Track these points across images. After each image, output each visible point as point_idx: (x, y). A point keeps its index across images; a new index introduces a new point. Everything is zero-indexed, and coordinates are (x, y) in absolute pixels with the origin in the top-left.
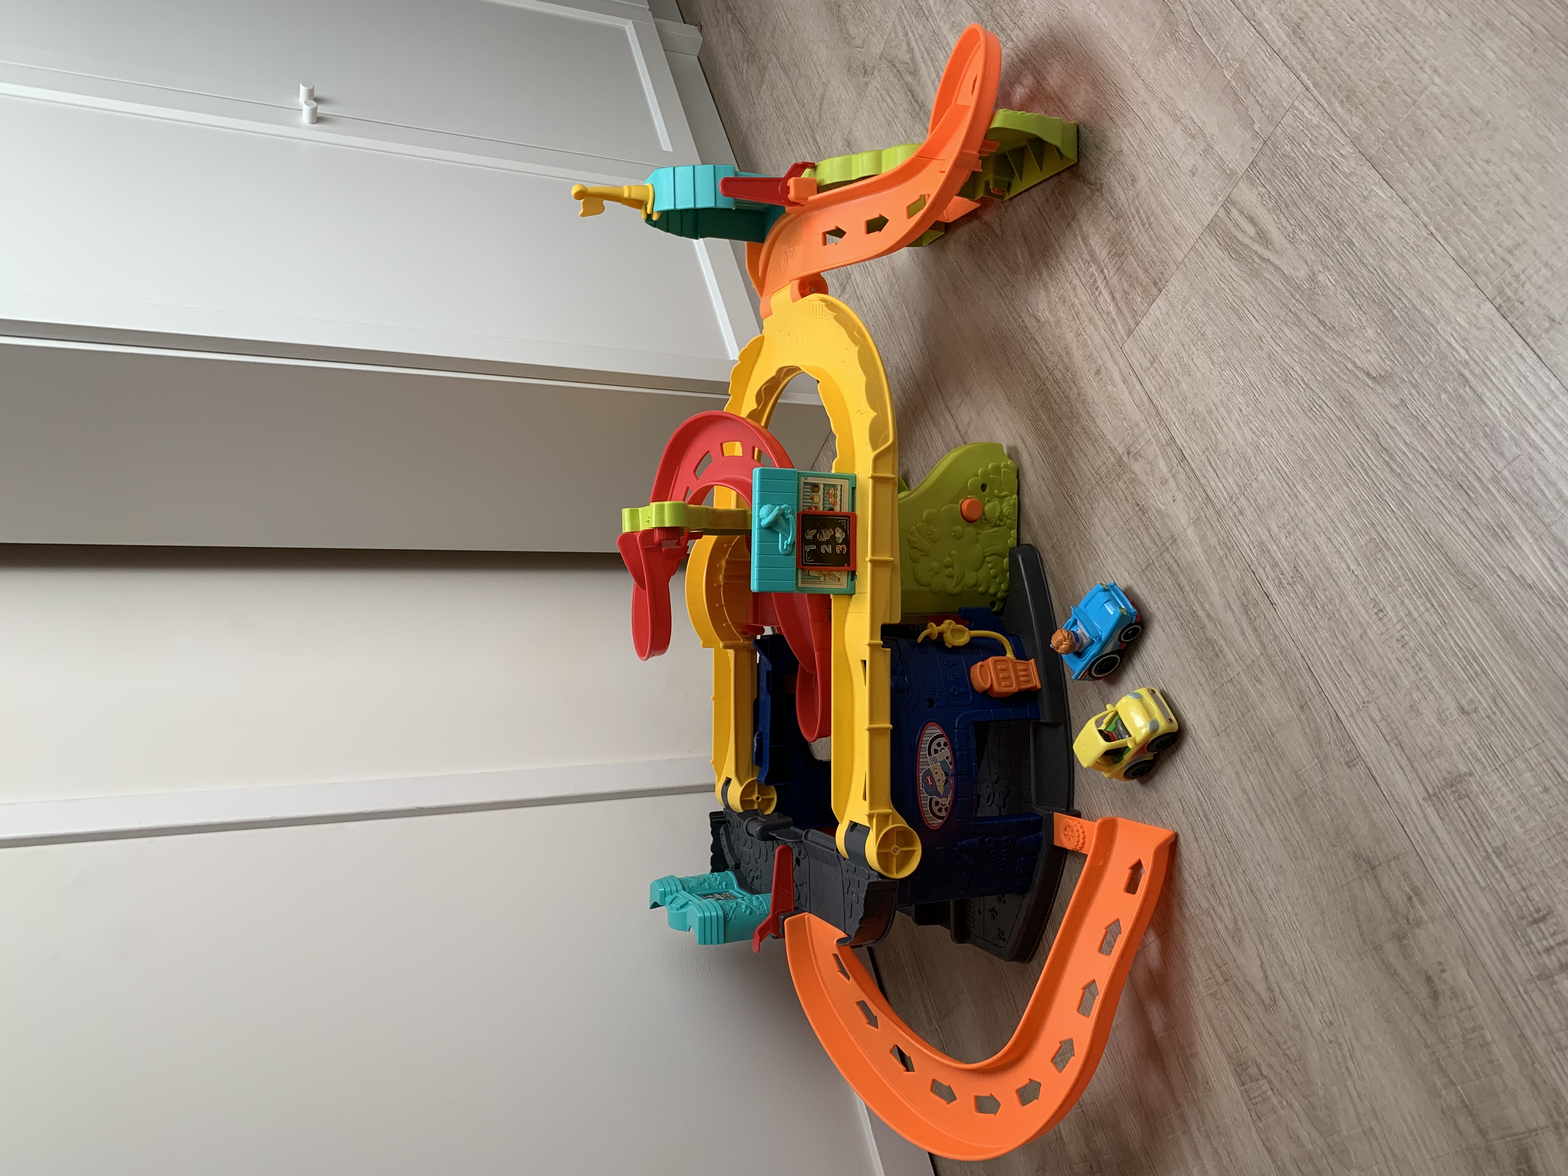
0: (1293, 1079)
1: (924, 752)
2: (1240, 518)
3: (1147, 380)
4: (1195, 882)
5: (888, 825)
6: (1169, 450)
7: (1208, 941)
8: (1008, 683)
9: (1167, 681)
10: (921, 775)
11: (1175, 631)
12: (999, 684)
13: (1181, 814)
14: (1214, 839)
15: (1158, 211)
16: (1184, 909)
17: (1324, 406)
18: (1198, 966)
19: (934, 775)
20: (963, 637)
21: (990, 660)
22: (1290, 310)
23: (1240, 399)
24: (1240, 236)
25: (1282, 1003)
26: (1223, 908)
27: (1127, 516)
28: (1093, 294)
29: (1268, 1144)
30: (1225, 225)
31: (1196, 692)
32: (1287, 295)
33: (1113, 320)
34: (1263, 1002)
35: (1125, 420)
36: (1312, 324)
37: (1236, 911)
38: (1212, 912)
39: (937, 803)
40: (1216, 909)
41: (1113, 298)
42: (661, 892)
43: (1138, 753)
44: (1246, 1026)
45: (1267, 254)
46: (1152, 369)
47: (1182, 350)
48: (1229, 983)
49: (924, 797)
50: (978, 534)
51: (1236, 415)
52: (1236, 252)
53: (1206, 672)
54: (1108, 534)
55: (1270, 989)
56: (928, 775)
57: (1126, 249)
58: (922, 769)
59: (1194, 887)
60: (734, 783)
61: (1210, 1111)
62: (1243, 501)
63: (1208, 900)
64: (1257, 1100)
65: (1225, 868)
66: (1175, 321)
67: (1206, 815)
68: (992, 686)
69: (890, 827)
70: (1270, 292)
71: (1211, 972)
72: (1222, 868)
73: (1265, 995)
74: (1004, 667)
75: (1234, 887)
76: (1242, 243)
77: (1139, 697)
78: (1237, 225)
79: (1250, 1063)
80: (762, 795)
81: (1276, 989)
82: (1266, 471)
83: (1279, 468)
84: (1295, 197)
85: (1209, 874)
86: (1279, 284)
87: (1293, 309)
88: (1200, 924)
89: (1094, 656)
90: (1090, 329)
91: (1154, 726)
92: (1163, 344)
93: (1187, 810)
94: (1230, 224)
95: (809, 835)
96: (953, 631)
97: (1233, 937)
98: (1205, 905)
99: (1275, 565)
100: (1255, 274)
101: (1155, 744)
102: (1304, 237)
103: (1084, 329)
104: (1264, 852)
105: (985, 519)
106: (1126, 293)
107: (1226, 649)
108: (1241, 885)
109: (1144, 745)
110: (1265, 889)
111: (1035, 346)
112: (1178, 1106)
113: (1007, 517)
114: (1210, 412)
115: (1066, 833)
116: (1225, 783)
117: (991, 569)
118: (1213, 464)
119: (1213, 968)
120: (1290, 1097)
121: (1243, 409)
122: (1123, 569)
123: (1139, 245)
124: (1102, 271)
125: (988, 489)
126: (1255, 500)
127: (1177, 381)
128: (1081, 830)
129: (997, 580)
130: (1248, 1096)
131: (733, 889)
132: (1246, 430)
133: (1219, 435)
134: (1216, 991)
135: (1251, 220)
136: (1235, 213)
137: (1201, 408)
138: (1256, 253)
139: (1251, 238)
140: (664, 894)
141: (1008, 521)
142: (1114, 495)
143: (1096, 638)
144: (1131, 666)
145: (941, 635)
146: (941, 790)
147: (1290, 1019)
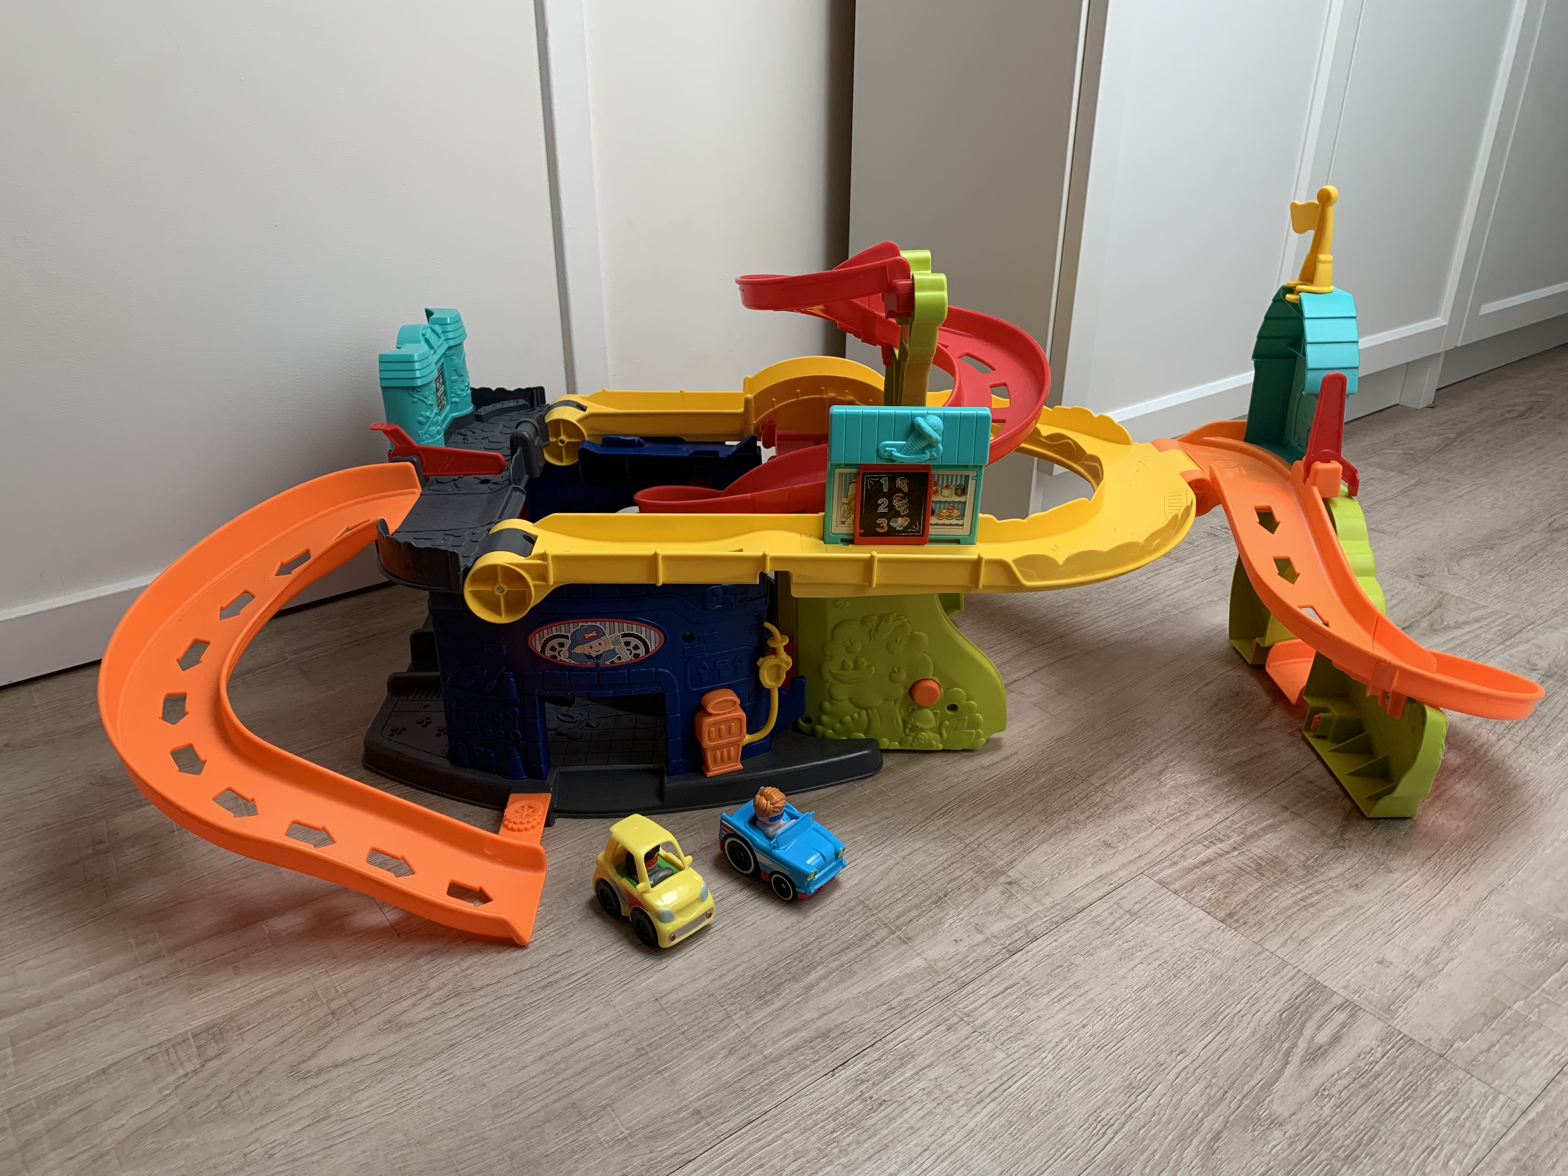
0: (197, 1104)
1: (627, 628)
2: (943, 1027)
3: (1107, 905)
4: (463, 971)
5: (533, 579)
6: (1021, 933)
7: (385, 989)
8: (713, 736)
9: (723, 933)
10: (598, 624)
11: (786, 944)
12: (713, 724)
13: (552, 952)
14: (519, 995)
15: (1324, 917)
16: (429, 957)
17: (1105, 1140)
18: (354, 976)
19: (596, 642)
20: (770, 680)
21: (742, 714)
22: (1226, 1092)
23: (1099, 1026)
24: (1311, 1025)
25: (301, 1088)
26: (430, 1008)
27: (929, 882)
28: (1205, 838)
29: (113, 1069)
30: (1323, 1004)
31: (711, 971)
32: (1246, 1088)
33: (1176, 863)
34: (303, 1062)
35: (1052, 879)
36: (1213, 1123)
37: (424, 1025)
38: (424, 993)
39: (561, 645)
40: (428, 999)
41: (1204, 863)
42: (445, 319)
43: (630, 896)
44: (271, 1040)
45: (1295, 1059)
46: (1122, 912)
47: (1153, 949)
48: (330, 1017)
49: (570, 628)
50: (895, 701)
51: (1077, 1020)
52: (1290, 1019)
53: (738, 984)
54: (904, 858)
55: (320, 1071)
56: (598, 633)
57: (1268, 878)
58: (605, 626)
59: (456, 969)
60: (581, 414)
61: (162, 993)
62: (965, 1031)
63: (439, 988)
64: (173, 1055)
65: (483, 1011)
66: (1186, 941)
67: (550, 984)
68: (710, 715)
69: (531, 583)
70: (1245, 1065)
71: (345, 993)
72: (482, 1006)
73: (313, 1064)
74: (734, 731)
75: (456, 1022)
76: (1303, 1026)
77: (702, 898)
78: (1325, 1019)
79: (222, 1045)
80: (566, 447)
81: (320, 1080)
82: (1009, 1060)
83: (1015, 1079)
84: (1378, 1098)
85: (474, 990)
86: (1258, 1077)
87: (1228, 1095)
88: (408, 977)
89: (752, 840)
90: (1160, 836)
91: (666, 917)
92: (1155, 925)
93: (557, 960)
94: (1326, 1009)
95: (518, 493)
96: (778, 667)
97: (390, 1022)
98: (433, 984)
99: (886, 1075)
100: (1267, 1045)
101: (642, 918)
102: (1327, 1111)
103: (1159, 827)
104: (503, 1062)
105: (913, 710)
106: (1213, 878)
107: (769, 1010)
108: (458, 1032)
109: (641, 904)
110: (454, 1065)
111: (1129, 770)
112: (172, 951)
113: (915, 737)
114: (1076, 986)
115: (526, 808)
116: (593, 1009)
117: (852, 717)
118: (1009, 991)
119: (351, 996)
120: (175, 1100)
121: (1086, 1030)
122: (861, 876)
123: (1276, 894)
124: (1235, 849)
125: (950, 713)
126: (968, 1047)
127: (1112, 944)
128: (529, 826)
129: (838, 725)
130: (179, 1044)
131: (451, 411)
132: (1060, 1034)
133: (1047, 999)
134: (320, 1000)
135: (1336, 1039)
136: (1341, 1017)
137: (1079, 975)
138: (1295, 1045)
139: (1312, 1038)
140: (443, 323)
141: (911, 738)
142: (955, 865)
143: (777, 842)
144: (740, 887)
145: (774, 652)
146: (578, 650)
147: (279, 1099)
